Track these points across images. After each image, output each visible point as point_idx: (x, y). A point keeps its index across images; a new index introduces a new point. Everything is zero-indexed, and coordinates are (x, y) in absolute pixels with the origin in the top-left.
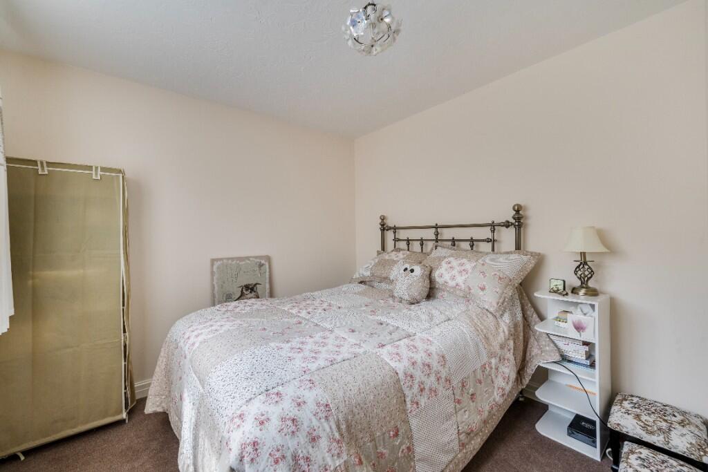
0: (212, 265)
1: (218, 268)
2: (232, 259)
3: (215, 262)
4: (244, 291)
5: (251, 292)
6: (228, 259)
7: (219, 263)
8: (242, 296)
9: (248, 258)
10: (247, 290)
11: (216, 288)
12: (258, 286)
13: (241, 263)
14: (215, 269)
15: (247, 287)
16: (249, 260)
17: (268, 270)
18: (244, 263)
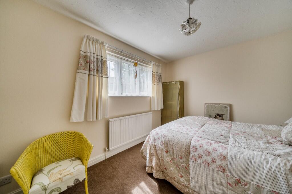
0: (205, 105)
1: (207, 106)
2: (213, 104)
3: (206, 104)
4: (217, 116)
5: (220, 117)
6: (211, 103)
7: (207, 104)
8: (215, 117)
9: (219, 104)
10: (218, 116)
11: (206, 113)
12: (223, 115)
13: (216, 105)
14: (206, 106)
15: (218, 115)
16: (220, 105)
17: (229, 110)
18: (217, 105)
